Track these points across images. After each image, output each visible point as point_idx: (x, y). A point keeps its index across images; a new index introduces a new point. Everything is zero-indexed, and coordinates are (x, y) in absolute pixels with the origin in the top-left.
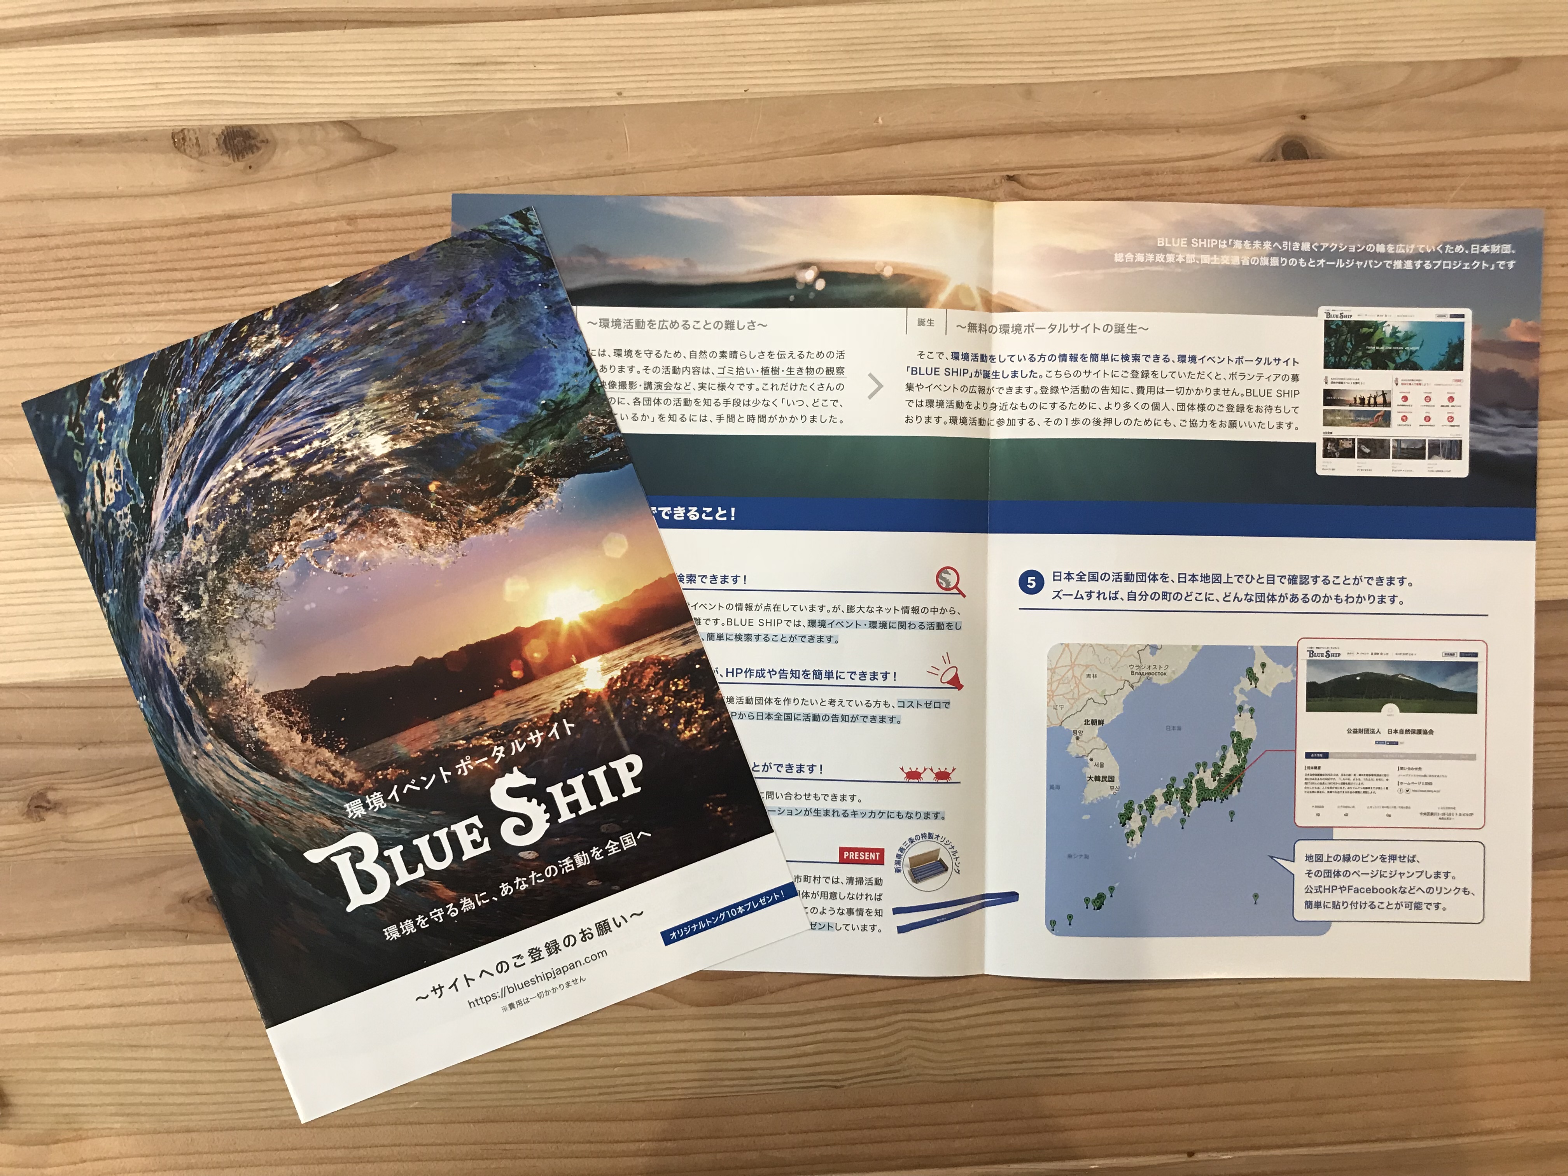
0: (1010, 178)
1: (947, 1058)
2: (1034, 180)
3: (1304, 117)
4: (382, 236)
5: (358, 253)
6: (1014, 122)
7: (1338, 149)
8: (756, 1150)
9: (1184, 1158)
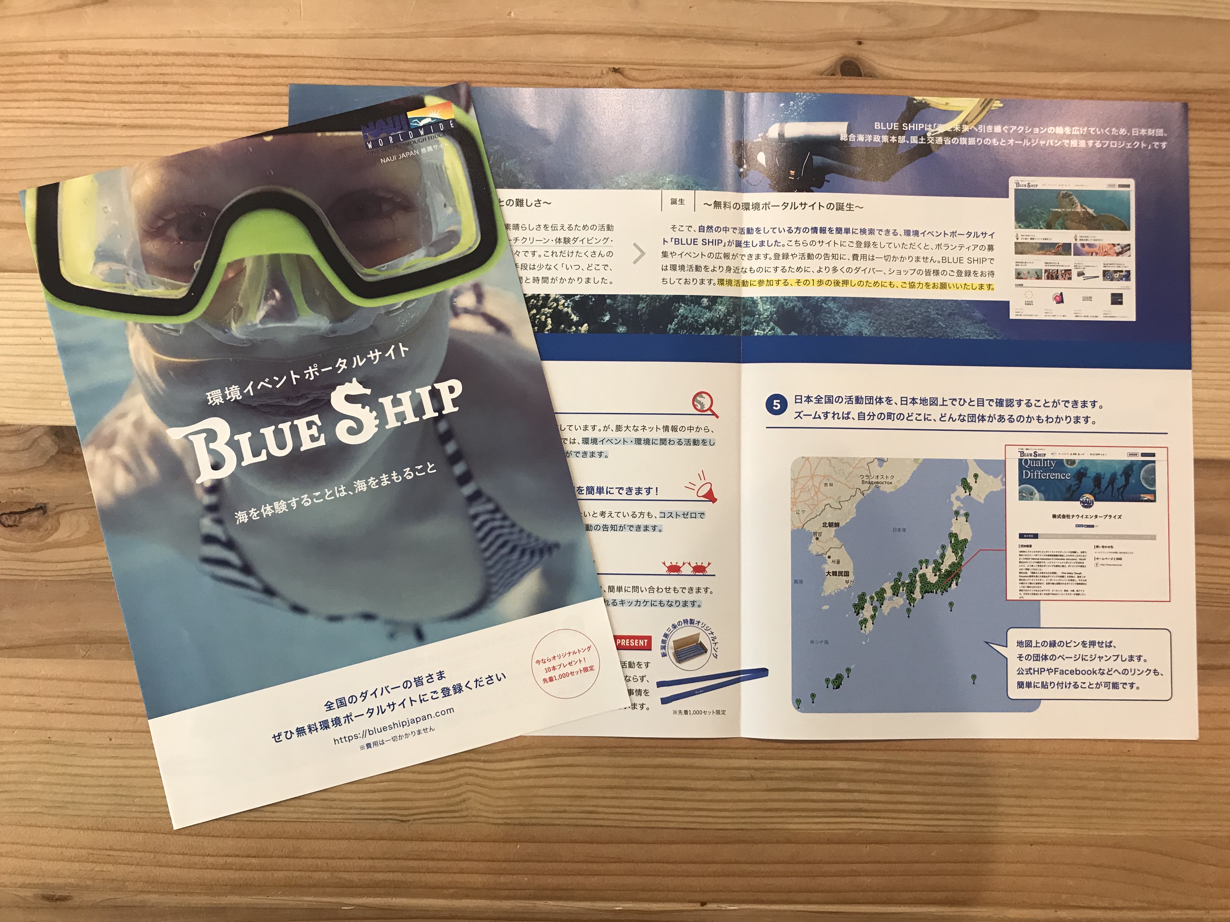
0: (615, 70)
1: (501, 803)
2: (634, 74)
3: (860, 43)
4: (86, 70)
5: (66, 82)
6: (622, 25)
7: (886, 71)
8: (329, 871)
9: (698, 906)
